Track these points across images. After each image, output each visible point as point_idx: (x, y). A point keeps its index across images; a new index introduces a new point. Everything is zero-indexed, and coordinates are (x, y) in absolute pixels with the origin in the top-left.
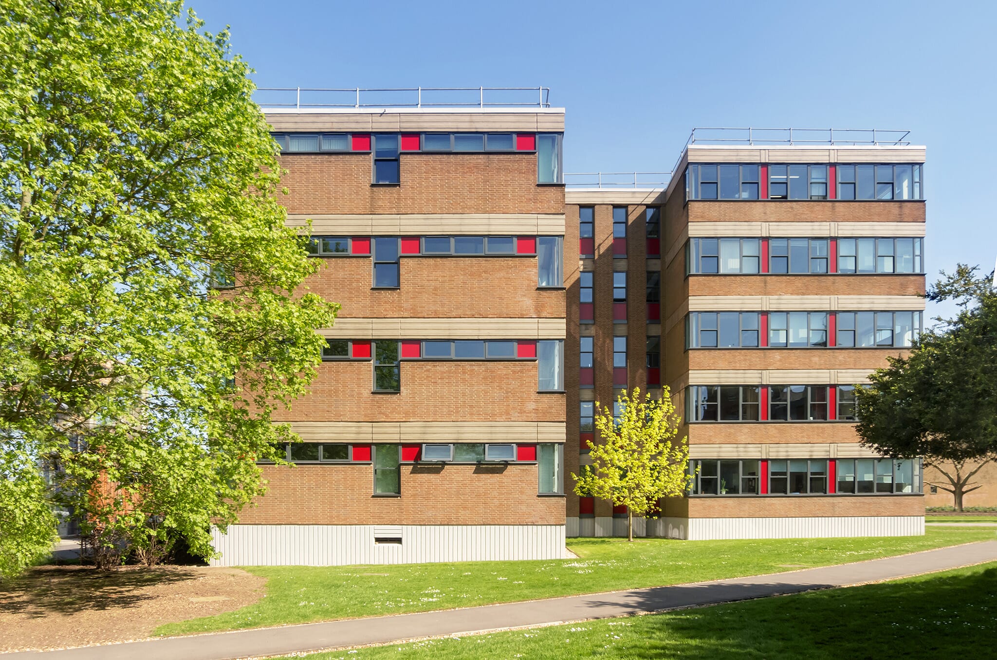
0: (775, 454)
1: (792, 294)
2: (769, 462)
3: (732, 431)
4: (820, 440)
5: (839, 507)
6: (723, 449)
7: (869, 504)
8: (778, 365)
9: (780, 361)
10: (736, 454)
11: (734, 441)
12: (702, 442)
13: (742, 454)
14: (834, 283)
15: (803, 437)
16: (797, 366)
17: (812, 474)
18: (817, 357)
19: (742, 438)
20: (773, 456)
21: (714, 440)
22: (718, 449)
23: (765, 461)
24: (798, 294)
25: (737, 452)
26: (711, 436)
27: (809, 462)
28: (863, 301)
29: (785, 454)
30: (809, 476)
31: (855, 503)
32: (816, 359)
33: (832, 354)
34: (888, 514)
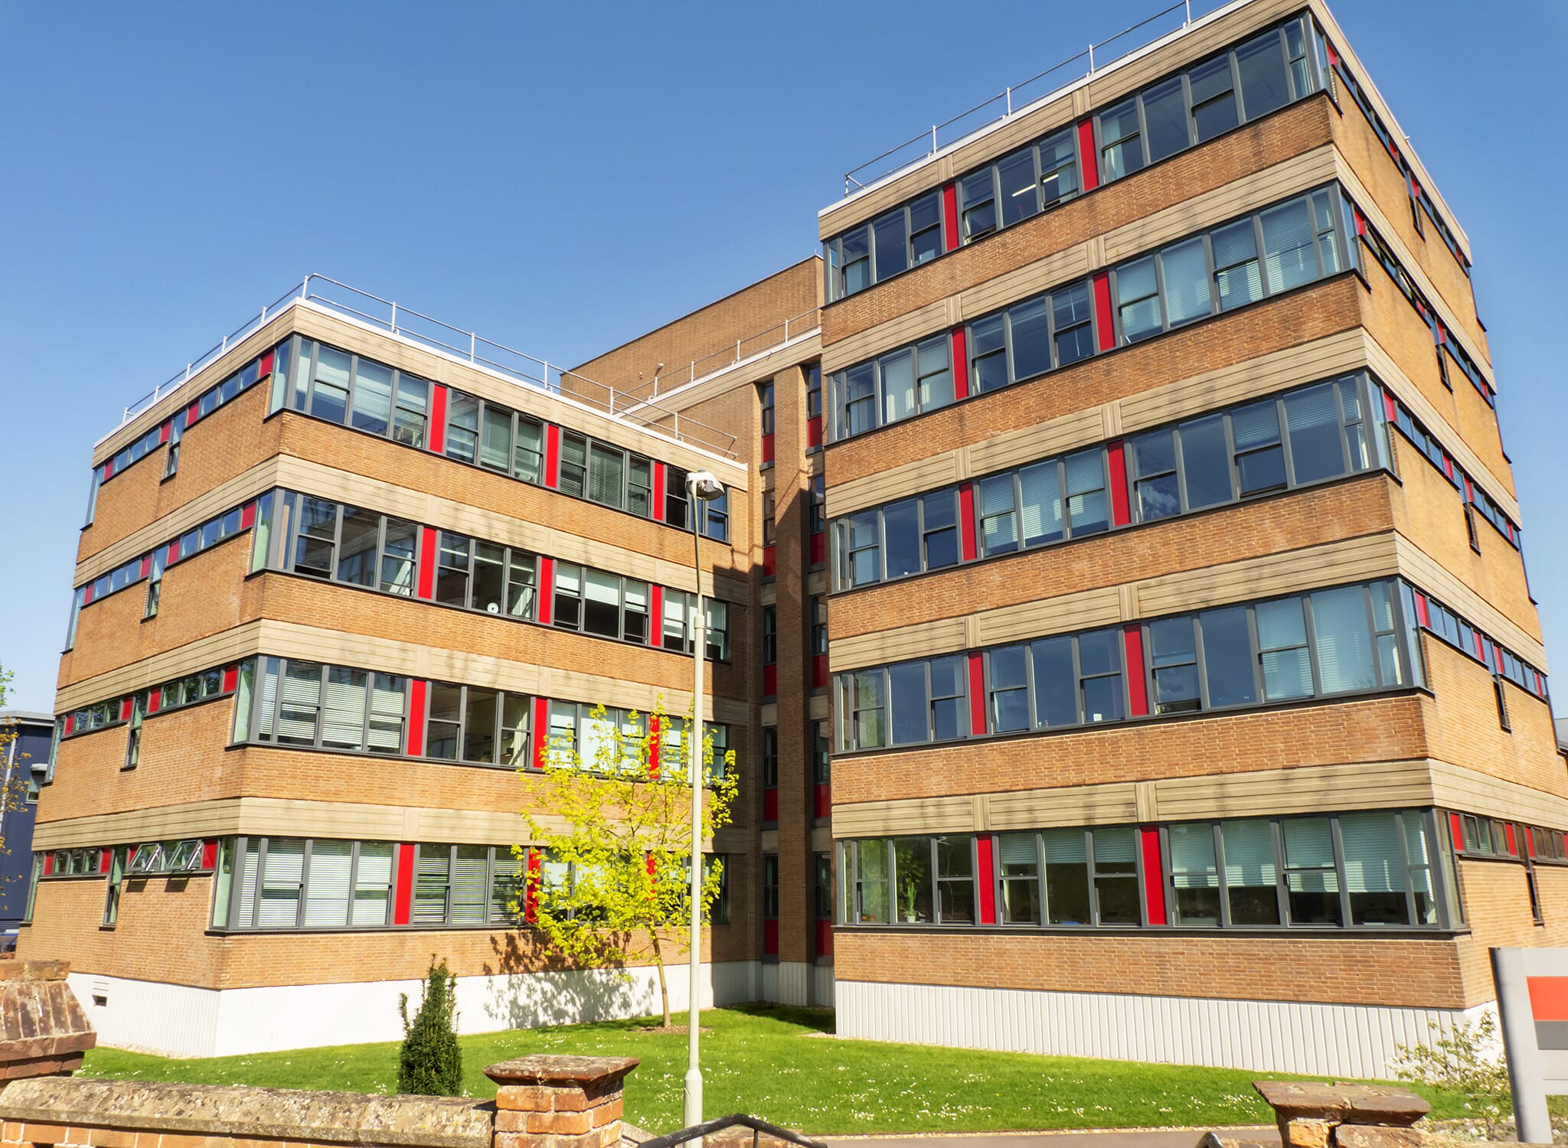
0: (1002, 818)
1: (1016, 427)
2: (995, 840)
3: (912, 767)
4: (1110, 775)
5: (1177, 967)
6: (895, 813)
7: (1266, 960)
8: (997, 598)
9: (1003, 586)
10: (918, 823)
11: (914, 792)
12: (855, 797)
13: (932, 822)
14: (1108, 373)
15: (1065, 769)
16: (1040, 591)
17: (1101, 867)
18: (1083, 561)
19: (935, 784)
20: (999, 823)
21: (875, 792)
22: (884, 813)
23: (985, 836)
24: (1028, 424)
25: (924, 816)
26: (869, 783)
27: (1089, 836)
28: (1185, 393)
29: (1024, 816)
30: (1092, 874)
31: (1221, 956)
32: (1081, 566)
33: (1119, 545)
34: (1330, 995)
